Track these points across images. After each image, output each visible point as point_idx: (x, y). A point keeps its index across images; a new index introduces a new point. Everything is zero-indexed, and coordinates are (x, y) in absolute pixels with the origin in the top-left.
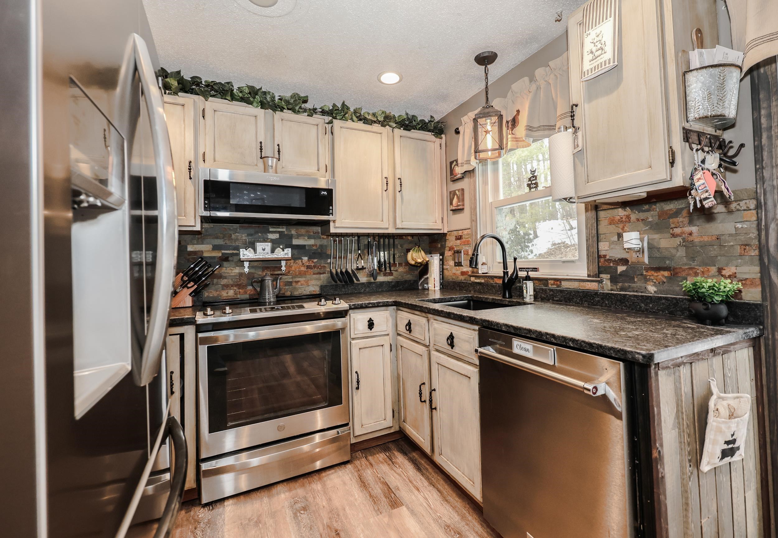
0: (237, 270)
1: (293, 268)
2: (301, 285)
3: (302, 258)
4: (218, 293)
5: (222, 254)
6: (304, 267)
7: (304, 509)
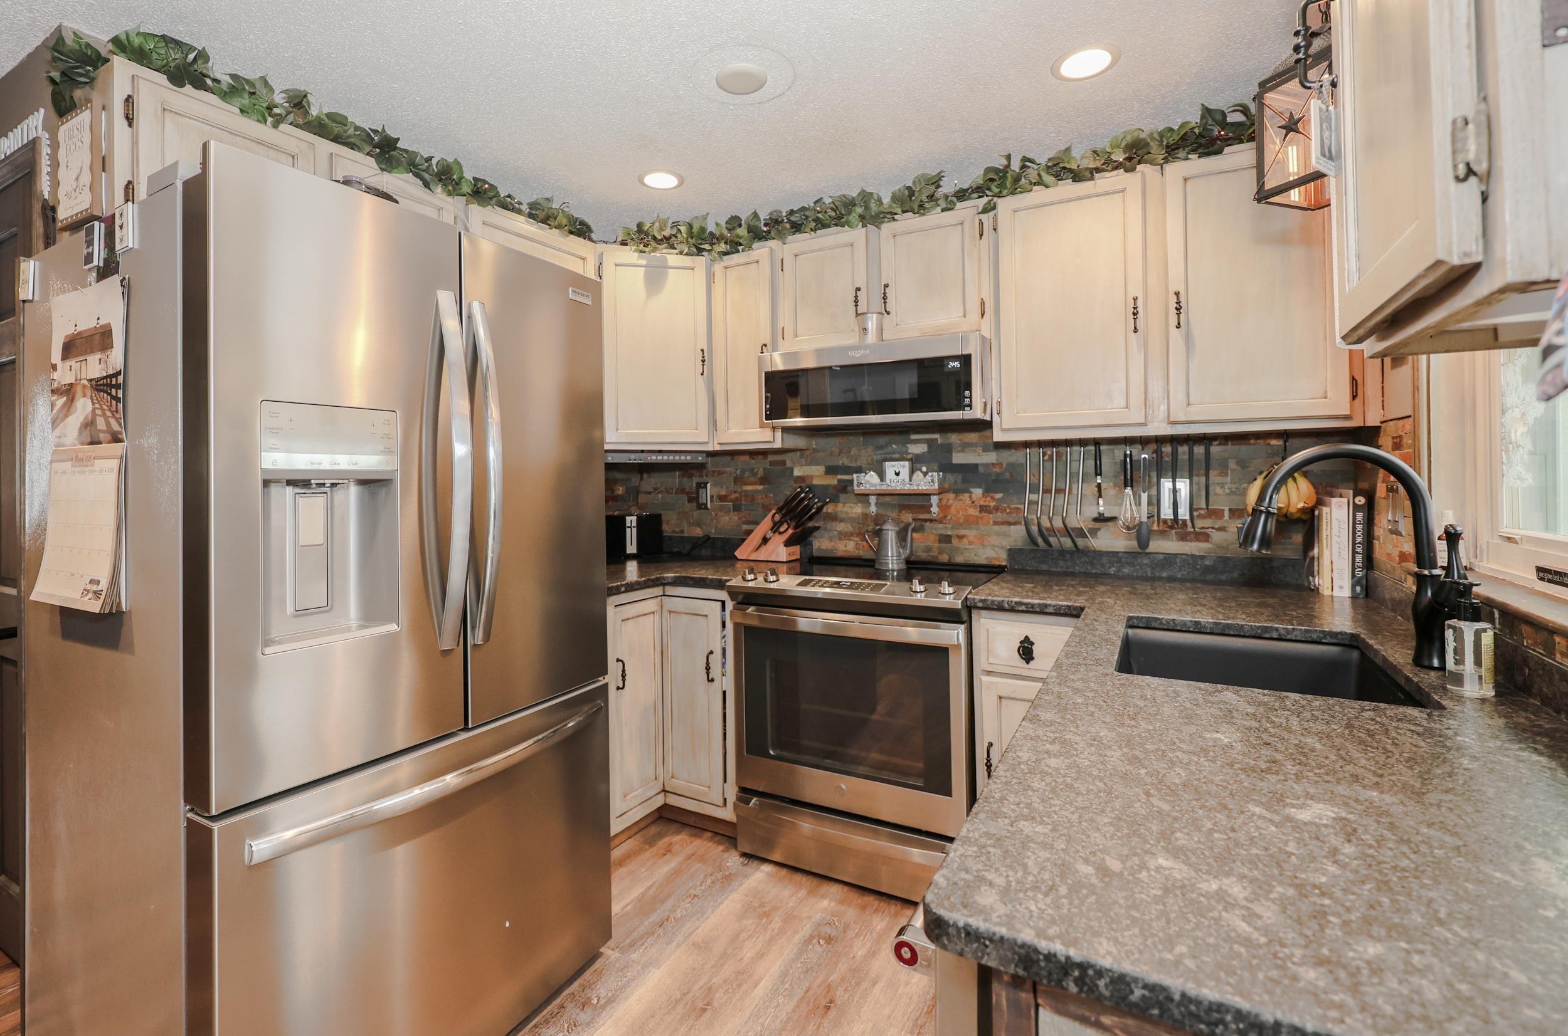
0: (858, 509)
1: (953, 510)
2: (970, 543)
3: (972, 490)
4: (832, 544)
5: (839, 480)
6: (975, 507)
7: (829, 940)
